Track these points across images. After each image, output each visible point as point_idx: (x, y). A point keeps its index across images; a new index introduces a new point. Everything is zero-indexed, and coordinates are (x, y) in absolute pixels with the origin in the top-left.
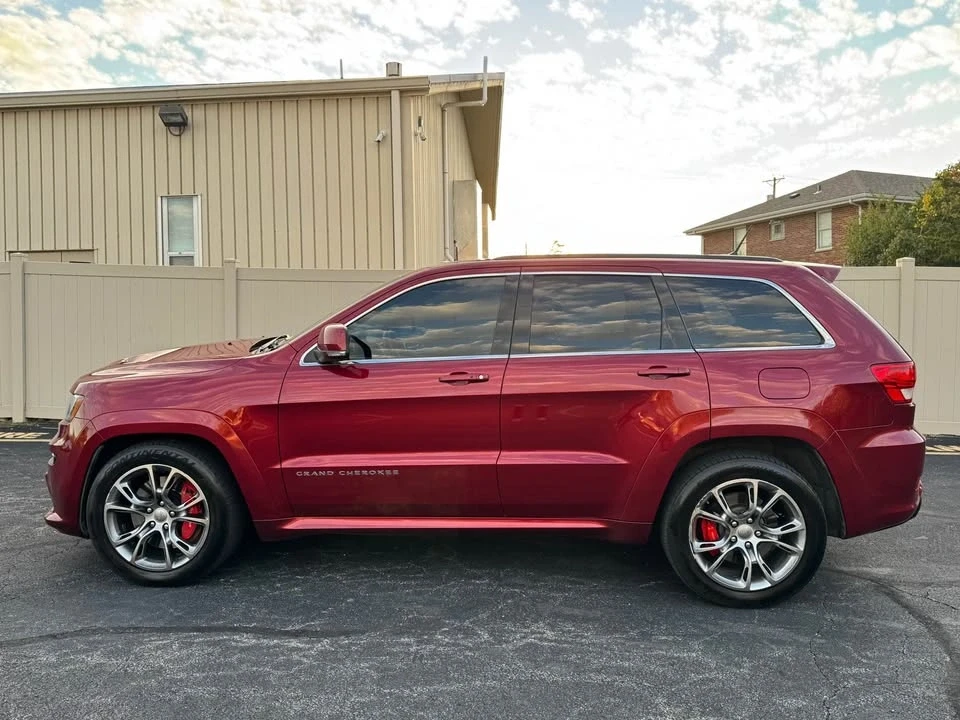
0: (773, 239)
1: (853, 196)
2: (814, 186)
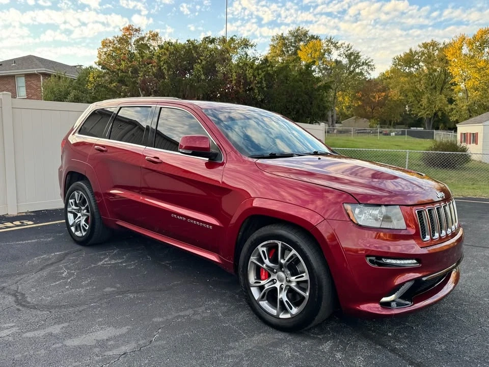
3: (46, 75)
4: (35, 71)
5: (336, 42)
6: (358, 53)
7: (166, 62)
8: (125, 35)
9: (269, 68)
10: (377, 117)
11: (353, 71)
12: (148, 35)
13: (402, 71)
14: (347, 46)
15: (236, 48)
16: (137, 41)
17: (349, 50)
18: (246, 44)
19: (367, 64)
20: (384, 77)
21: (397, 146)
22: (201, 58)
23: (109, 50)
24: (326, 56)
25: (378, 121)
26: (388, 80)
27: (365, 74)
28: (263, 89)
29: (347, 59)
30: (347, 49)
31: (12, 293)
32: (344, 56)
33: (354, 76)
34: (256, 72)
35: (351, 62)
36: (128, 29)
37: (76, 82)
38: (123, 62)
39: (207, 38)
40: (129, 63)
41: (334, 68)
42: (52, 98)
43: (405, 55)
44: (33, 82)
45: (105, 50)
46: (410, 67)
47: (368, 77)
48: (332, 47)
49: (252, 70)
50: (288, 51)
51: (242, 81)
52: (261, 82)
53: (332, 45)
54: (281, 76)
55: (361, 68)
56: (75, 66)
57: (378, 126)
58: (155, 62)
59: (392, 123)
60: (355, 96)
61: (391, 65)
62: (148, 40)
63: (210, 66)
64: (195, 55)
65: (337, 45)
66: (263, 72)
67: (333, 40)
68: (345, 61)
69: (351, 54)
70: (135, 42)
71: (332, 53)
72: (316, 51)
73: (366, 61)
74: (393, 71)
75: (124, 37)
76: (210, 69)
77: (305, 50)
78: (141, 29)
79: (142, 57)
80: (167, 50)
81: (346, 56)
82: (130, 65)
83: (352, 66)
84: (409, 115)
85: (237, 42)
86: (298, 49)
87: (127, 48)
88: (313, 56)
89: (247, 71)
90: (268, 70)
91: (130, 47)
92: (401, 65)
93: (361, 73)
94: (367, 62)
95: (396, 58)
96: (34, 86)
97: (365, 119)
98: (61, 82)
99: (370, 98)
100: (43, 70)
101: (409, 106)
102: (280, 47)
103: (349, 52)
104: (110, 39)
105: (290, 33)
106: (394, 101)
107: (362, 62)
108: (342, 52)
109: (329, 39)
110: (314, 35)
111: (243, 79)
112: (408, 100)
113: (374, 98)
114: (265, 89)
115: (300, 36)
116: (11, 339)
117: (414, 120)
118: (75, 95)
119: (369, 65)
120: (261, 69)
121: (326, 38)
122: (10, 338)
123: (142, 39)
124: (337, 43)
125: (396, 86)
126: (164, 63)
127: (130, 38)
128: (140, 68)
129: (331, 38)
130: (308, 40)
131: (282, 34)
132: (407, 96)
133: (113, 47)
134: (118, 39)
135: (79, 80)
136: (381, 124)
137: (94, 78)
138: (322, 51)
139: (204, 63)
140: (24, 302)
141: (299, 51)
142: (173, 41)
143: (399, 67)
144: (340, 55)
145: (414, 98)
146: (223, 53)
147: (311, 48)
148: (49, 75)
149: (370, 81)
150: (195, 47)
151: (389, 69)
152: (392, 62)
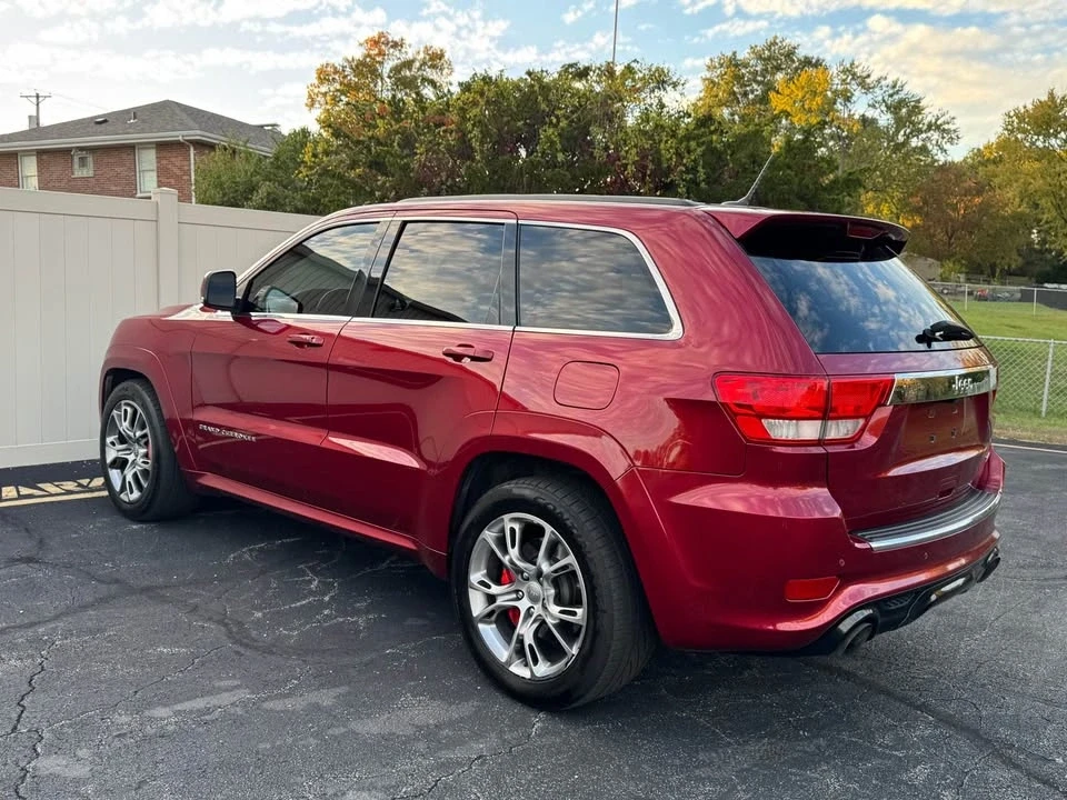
0: (78, 174)
1: (185, 133)
2: (127, 112)
3: (201, 145)
4: (179, 136)
5: (864, 74)
6: (918, 101)
7: (480, 122)
8: (369, 55)
9: (714, 137)
10: (958, 256)
11: (905, 144)
12: (422, 56)
13: (1027, 144)
14: (891, 84)
15: (639, 90)
16: (397, 70)
17: (897, 92)
18: (660, 80)
19: (938, 128)
20: (981, 159)
21: (1014, 327)
22: (558, 112)
23: (332, 89)
24: (838, 106)
25: (962, 265)
26: (991, 167)
27: (934, 151)
28: (698, 184)
29: (889, 116)
30: (891, 92)
31: (215, 618)
32: (884, 109)
33: (907, 155)
34: (684, 145)
35: (900, 123)
36: (376, 43)
37: (272, 163)
38: (380, 122)
39: (571, 66)
40: (393, 123)
41: (857, 135)
42: (218, 197)
43: (1036, 107)
44: (173, 159)
45: (324, 89)
46: (1047, 136)
47: (941, 158)
48: (855, 87)
49: (675, 141)
50: (745, 94)
51: (651, 166)
52: (694, 170)
53: (853, 82)
54: (742, 156)
55: (924, 136)
56: (262, 126)
57: (962, 277)
58: (453, 122)
59: (998, 270)
60: (907, 205)
61: (1000, 130)
62: (419, 69)
63: (576, 132)
64: (543, 106)
65: (868, 81)
66: (698, 145)
67: (858, 71)
68: (884, 119)
69: (902, 103)
70: (391, 71)
71: (854, 98)
72: (815, 93)
73: (937, 120)
74: (1003, 145)
75: (368, 60)
76: (577, 138)
77: (787, 92)
78: (407, 42)
79: (423, 109)
80: (482, 94)
81: (888, 107)
82: (396, 127)
83: (902, 132)
84: (1040, 252)
85: (641, 75)
86: (769, 89)
87: (372, 85)
88: (806, 106)
89: (662, 146)
90: (711, 141)
91: (380, 84)
92: (1024, 131)
93: (924, 150)
94: (939, 123)
95: (1012, 114)
96: (175, 170)
97: (930, 260)
98: (239, 163)
99: (943, 212)
100: (196, 134)
101: (1039, 232)
102: (727, 83)
103: (896, 97)
104: (336, 65)
105: (753, 52)
106: (1004, 218)
107: (926, 122)
108: (880, 98)
109: (848, 66)
110: (810, 55)
111: (652, 161)
112: (1040, 216)
113: (955, 209)
114: (703, 185)
115: (777, 58)
116: (239, 711)
117: (1054, 267)
118: (269, 194)
119: (944, 130)
120: (694, 139)
121: (841, 64)
122: (238, 709)
123: (408, 64)
124: (869, 76)
125: (1009, 184)
126: (474, 125)
127: (381, 63)
128: (419, 134)
129: (852, 64)
130: (797, 69)
131: (734, 53)
132: (1036, 206)
133: (341, 84)
134: (354, 65)
135: (277, 158)
136: (967, 273)
137: (315, 156)
138: (829, 93)
139: (564, 123)
140: (246, 638)
141: (772, 95)
142: (493, 74)
143: (1019, 136)
144: (874, 106)
145: (1054, 213)
146: (609, 102)
147: (803, 88)
148: (212, 147)
149: (946, 168)
150: (545, 88)
151: (993, 139)
152: (1001, 123)
